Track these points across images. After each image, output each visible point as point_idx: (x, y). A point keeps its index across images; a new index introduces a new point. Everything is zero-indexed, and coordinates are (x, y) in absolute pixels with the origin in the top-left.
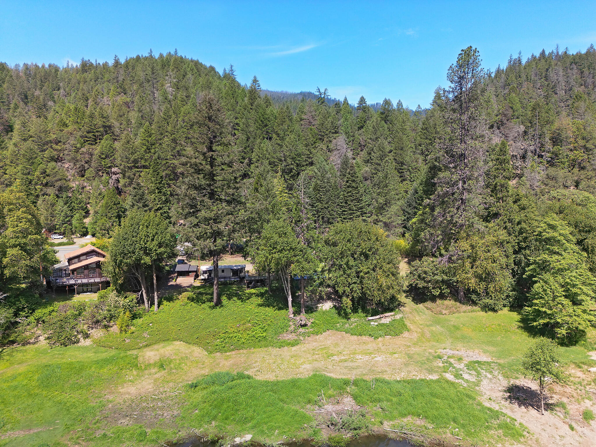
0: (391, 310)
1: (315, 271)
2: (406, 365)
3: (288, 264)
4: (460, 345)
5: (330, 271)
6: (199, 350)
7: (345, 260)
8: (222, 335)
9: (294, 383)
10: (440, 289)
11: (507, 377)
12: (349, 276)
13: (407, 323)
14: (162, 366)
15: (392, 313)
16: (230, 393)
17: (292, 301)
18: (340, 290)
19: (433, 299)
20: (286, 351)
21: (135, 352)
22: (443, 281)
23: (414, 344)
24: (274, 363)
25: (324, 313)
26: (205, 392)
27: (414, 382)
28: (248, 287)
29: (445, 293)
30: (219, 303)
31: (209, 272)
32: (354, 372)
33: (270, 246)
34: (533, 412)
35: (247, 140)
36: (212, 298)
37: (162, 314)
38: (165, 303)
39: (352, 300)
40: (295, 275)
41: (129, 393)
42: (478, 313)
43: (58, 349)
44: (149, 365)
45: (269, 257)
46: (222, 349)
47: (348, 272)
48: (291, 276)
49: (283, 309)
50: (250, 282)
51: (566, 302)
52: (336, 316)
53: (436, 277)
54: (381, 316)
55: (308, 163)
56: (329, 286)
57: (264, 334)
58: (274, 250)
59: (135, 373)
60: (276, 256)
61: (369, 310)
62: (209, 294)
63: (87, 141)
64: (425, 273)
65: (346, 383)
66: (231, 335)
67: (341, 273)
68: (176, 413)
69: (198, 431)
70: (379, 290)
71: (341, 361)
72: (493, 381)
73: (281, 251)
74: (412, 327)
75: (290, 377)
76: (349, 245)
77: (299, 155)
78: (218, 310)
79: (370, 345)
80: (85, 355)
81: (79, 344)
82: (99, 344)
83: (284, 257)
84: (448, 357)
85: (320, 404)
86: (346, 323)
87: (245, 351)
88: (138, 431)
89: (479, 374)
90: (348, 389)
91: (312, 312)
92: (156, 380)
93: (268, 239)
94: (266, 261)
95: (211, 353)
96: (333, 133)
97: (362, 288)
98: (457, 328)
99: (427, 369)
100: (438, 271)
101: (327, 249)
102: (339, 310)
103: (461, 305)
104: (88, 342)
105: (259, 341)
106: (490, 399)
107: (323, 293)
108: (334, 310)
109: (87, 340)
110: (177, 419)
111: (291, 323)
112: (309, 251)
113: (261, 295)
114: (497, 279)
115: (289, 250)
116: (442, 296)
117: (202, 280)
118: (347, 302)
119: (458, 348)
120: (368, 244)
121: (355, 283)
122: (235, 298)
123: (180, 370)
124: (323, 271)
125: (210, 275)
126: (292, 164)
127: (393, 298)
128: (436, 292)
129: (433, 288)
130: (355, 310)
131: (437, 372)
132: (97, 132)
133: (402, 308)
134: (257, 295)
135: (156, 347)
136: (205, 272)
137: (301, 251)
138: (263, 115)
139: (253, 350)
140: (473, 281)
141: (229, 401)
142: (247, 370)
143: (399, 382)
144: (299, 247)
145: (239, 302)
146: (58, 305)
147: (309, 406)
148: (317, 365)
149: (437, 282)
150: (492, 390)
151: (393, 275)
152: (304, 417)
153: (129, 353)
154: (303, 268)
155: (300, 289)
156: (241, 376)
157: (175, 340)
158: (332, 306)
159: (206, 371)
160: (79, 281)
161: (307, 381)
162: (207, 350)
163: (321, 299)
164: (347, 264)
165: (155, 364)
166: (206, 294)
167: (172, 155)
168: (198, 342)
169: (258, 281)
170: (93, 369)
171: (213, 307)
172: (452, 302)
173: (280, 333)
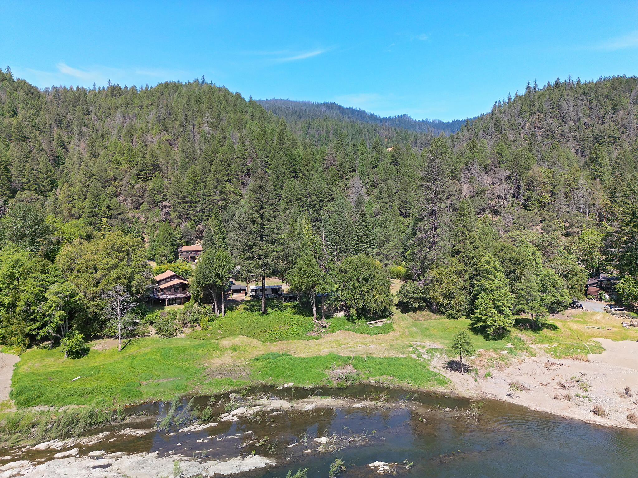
0: (384, 318)
1: (332, 291)
2: (388, 350)
3: (314, 285)
4: (426, 339)
5: (342, 291)
6: (256, 341)
7: (352, 283)
8: (270, 332)
9: (317, 358)
10: (419, 303)
11: (449, 356)
12: (355, 293)
13: (394, 326)
14: (234, 349)
15: (385, 320)
16: (279, 363)
17: (316, 311)
18: (349, 304)
19: (415, 310)
20: (312, 342)
21: (216, 341)
22: (421, 298)
23: (397, 339)
24: (305, 348)
25: (338, 319)
26: (264, 362)
27: (391, 358)
28: (285, 301)
29: (422, 306)
30: (265, 312)
31: (256, 290)
32: (355, 353)
33: (302, 273)
34: (458, 373)
35: (278, 179)
36: (261, 309)
37: (227, 319)
38: (228, 311)
39: (357, 310)
40: (318, 293)
41: (218, 363)
42: (444, 320)
43: (166, 340)
44: (226, 349)
45: (301, 281)
46: (271, 341)
47: (355, 291)
48: (315, 294)
49: (309, 316)
50: (286, 298)
51: (493, 311)
52: (346, 321)
53: (416, 295)
54: (377, 321)
55: (329, 199)
56: (341, 301)
57: (298, 332)
58: (304, 276)
59: (219, 353)
60: (306, 280)
61: (369, 317)
62: (258, 306)
63: (140, 178)
64: (408, 292)
65: (349, 358)
66: (276, 332)
67: (350, 291)
68: (248, 373)
69: (263, 382)
70: (375, 303)
71: (347, 348)
72: (440, 359)
73: (309, 277)
74: (397, 329)
75: (315, 356)
76: (355, 272)
77: (321, 193)
78: (265, 316)
79: (367, 339)
80: (185, 343)
81: (178, 337)
82: (190, 337)
83: (310, 281)
84: (417, 346)
85: (333, 369)
86: (352, 326)
87: (285, 342)
88: (229, 381)
89: (433, 355)
90: (350, 362)
91: (329, 319)
92: (232, 357)
93: (300, 269)
94: (299, 283)
95: (264, 342)
96: (351, 172)
97: (364, 302)
98: (427, 329)
99: (401, 352)
100: (417, 291)
101: (341, 275)
102: (349, 317)
103: (434, 315)
104: (183, 336)
105: (294, 336)
106: (435, 367)
107: (338, 306)
108: (345, 318)
109: (182, 334)
110: (250, 376)
111: (315, 326)
112: (328, 276)
113: (295, 307)
114: (456, 296)
115: (314, 276)
116: (420, 308)
117: (251, 296)
118: (353, 311)
119: (425, 341)
120: (369, 272)
121: (359, 299)
122: (276, 309)
123: (246, 352)
124: (337, 290)
125: (256, 293)
126: (315, 200)
127: (385, 309)
128: (416, 306)
129: (414, 303)
130: (359, 317)
131: (406, 353)
132: (148, 170)
133: (392, 317)
134: (291, 307)
135: (228, 338)
136: (253, 291)
137: (322, 277)
138: (291, 157)
139: (290, 341)
140: (440, 298)
141: (279, 367)
142: (288, 352)
143: (381, 358)
144: (321, 274)
145: (279, 311)
146: (158, 312)
147: (326, 370)
148: (331, 349)
149: (416, 298)
150: (437, 363)
151: (385, 293)
152: (323, 374)
153: (212, 342)
154: (323, 288)
155: (321, 303)
156: (284, 355)
157: (239, 334)
158: (344, 315)
159: (263, 352)
160: (169, 296)
161: (325, 357)
162: (261, 341)
163: (336, 310)
164: (353, 286)
165: (230, 348)
166: (256, 306)
167: (214, 192)
168: (255, 336)
169: (291, 297)
170: (192, 350)
171: (262, 315)
172: (428, 312)
173: (308, 331)
